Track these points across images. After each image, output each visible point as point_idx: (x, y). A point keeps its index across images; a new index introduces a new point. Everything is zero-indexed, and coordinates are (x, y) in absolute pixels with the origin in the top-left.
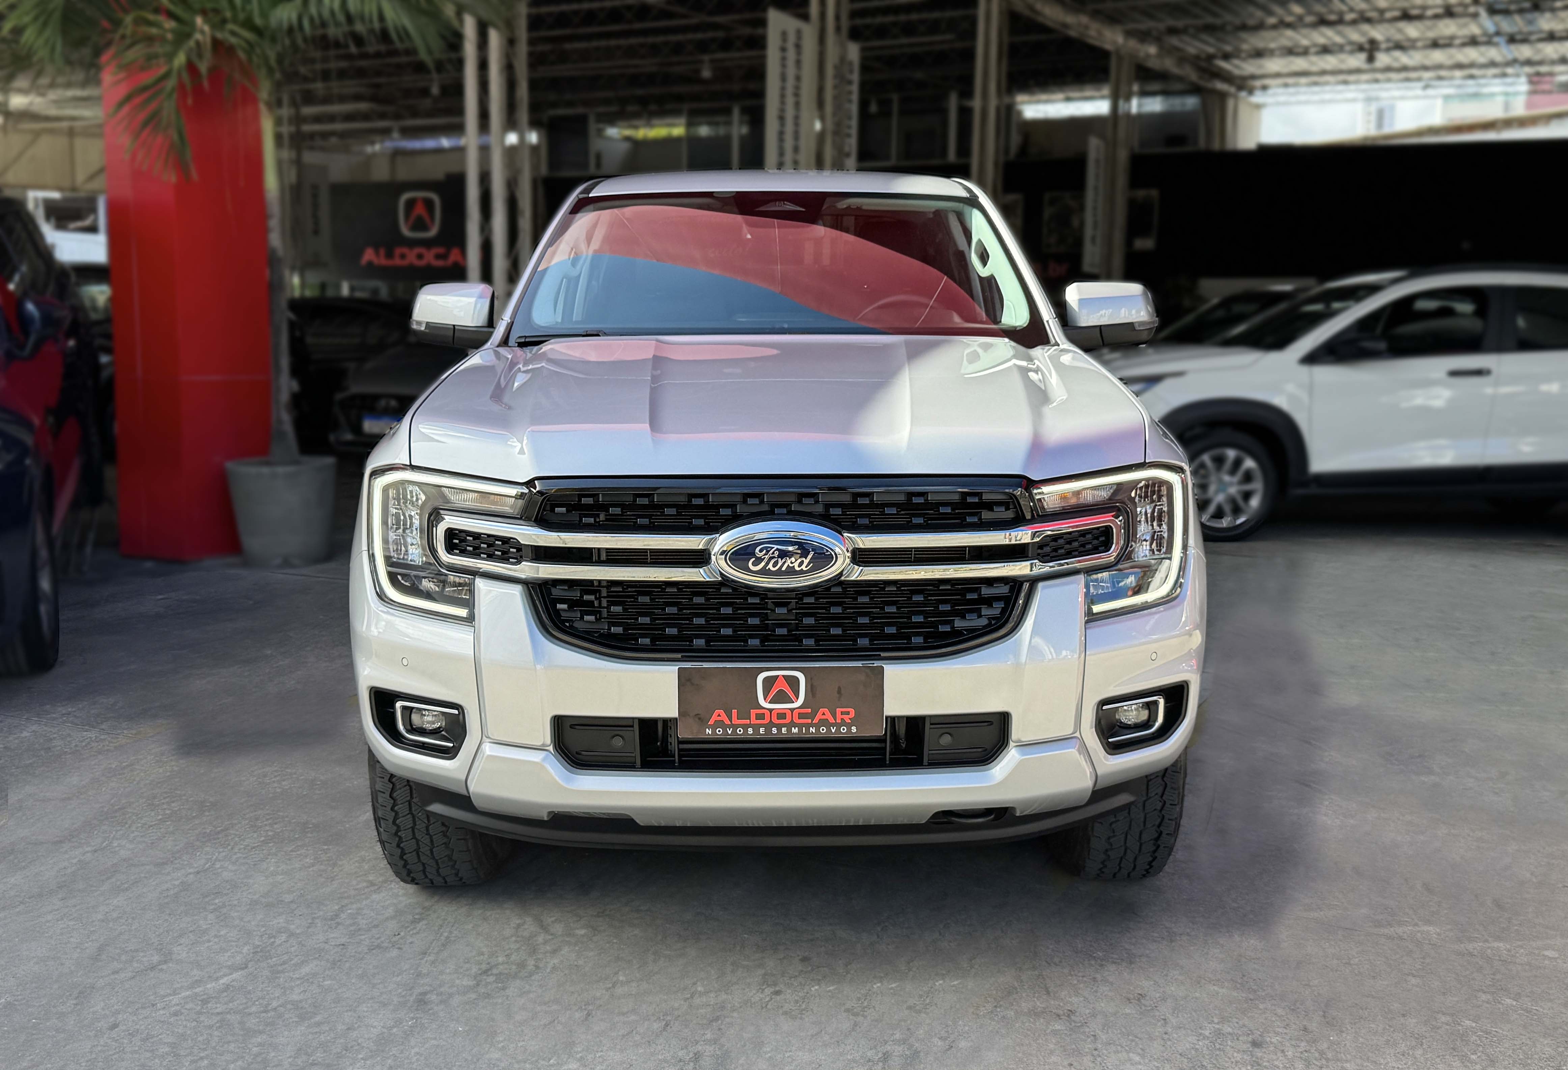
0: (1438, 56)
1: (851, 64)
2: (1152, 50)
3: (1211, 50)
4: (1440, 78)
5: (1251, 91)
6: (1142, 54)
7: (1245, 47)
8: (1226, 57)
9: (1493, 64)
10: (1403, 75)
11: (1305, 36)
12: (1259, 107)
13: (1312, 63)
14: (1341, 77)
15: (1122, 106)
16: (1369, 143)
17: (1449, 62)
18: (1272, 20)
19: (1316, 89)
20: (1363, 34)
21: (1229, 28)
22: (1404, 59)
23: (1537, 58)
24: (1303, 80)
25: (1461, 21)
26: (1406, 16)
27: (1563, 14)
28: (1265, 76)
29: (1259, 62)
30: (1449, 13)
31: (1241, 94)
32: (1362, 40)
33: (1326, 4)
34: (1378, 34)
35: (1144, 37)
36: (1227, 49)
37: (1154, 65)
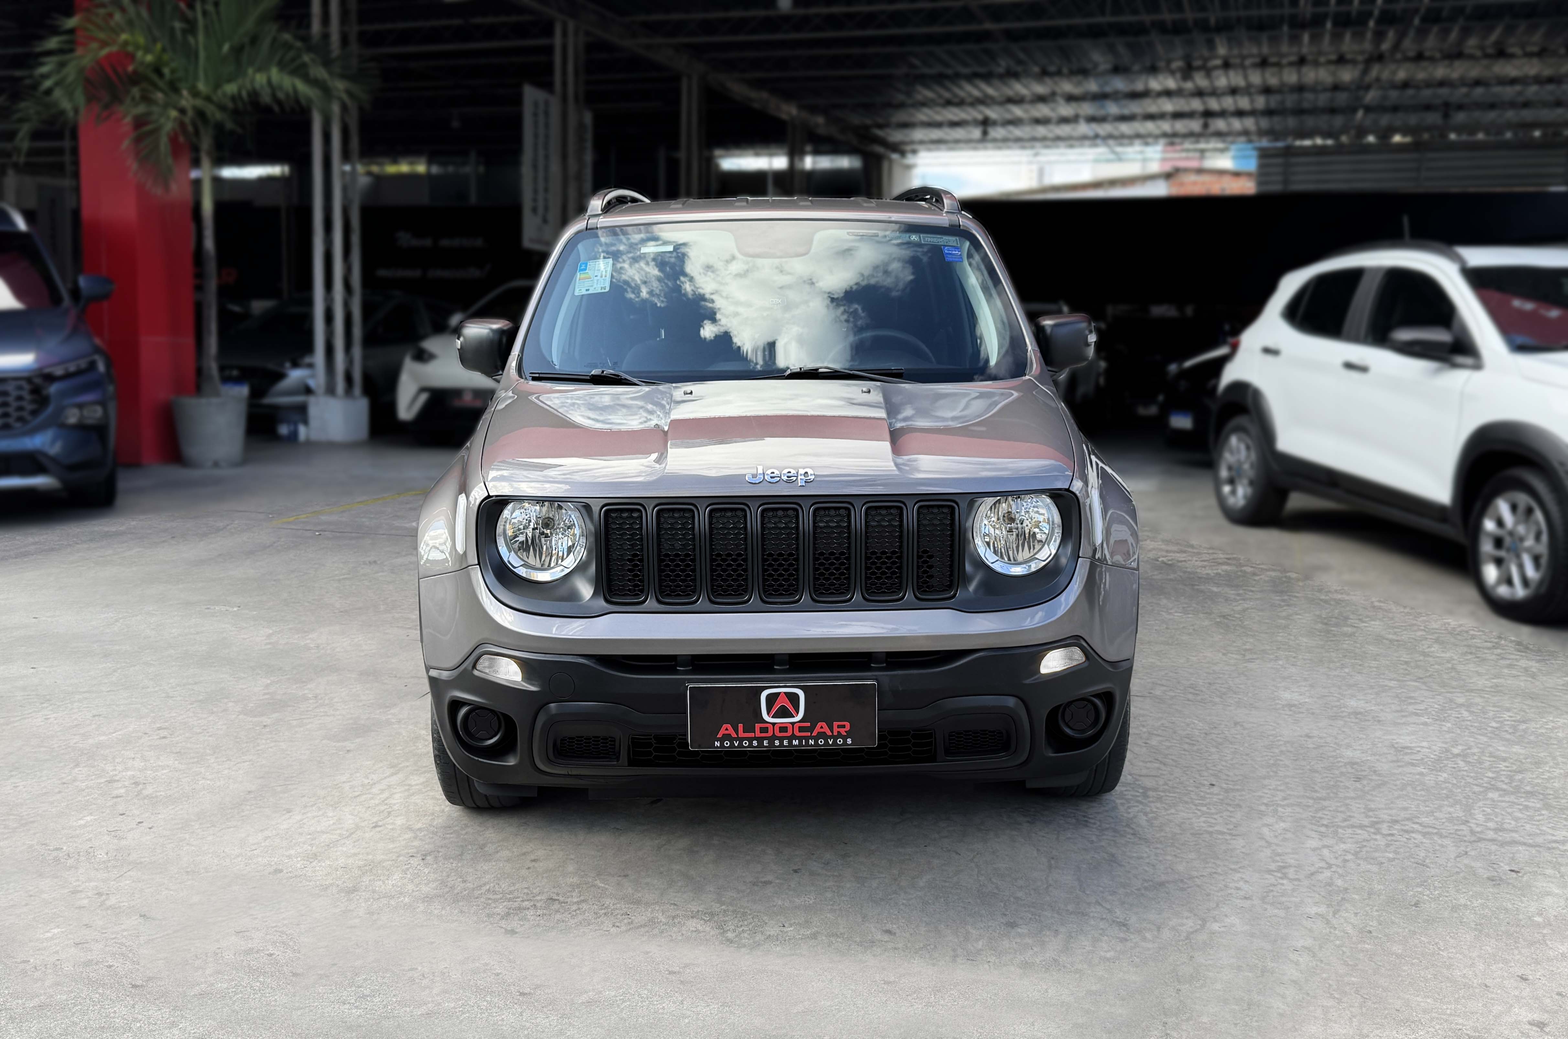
0: (1041, 131)
2: (820, 120)
3: (868, 122)
4: (1047, 147)
5: (903, 153)
6: (813, 124)
7: (893, 120)
8: (881, 126)
9: (1084, 138)
10: (1019, 144)
11: (938, 113)
12: (909, 167)
13: (947, 134)
14: (973, 145)
15: (798, 165)
16: (1004, 198)
17: (1050, 135)
18: (909, 101)
20: (981, 112)
21: (879, 105)
22: (1017, 132)
23: (1116, 133)
24: (943, 146)
25: (1052, 105)
26: (1011, 100)
27: (1124, 102)
28: (912, 142)
29: (906, 131)
30: (1041, 99)
31: (895, 156)
32: (980, 117)
33: (948, 89)
34: (992, 113)
35: (813, 109)
36: (880, 121)
37: (822, 131)
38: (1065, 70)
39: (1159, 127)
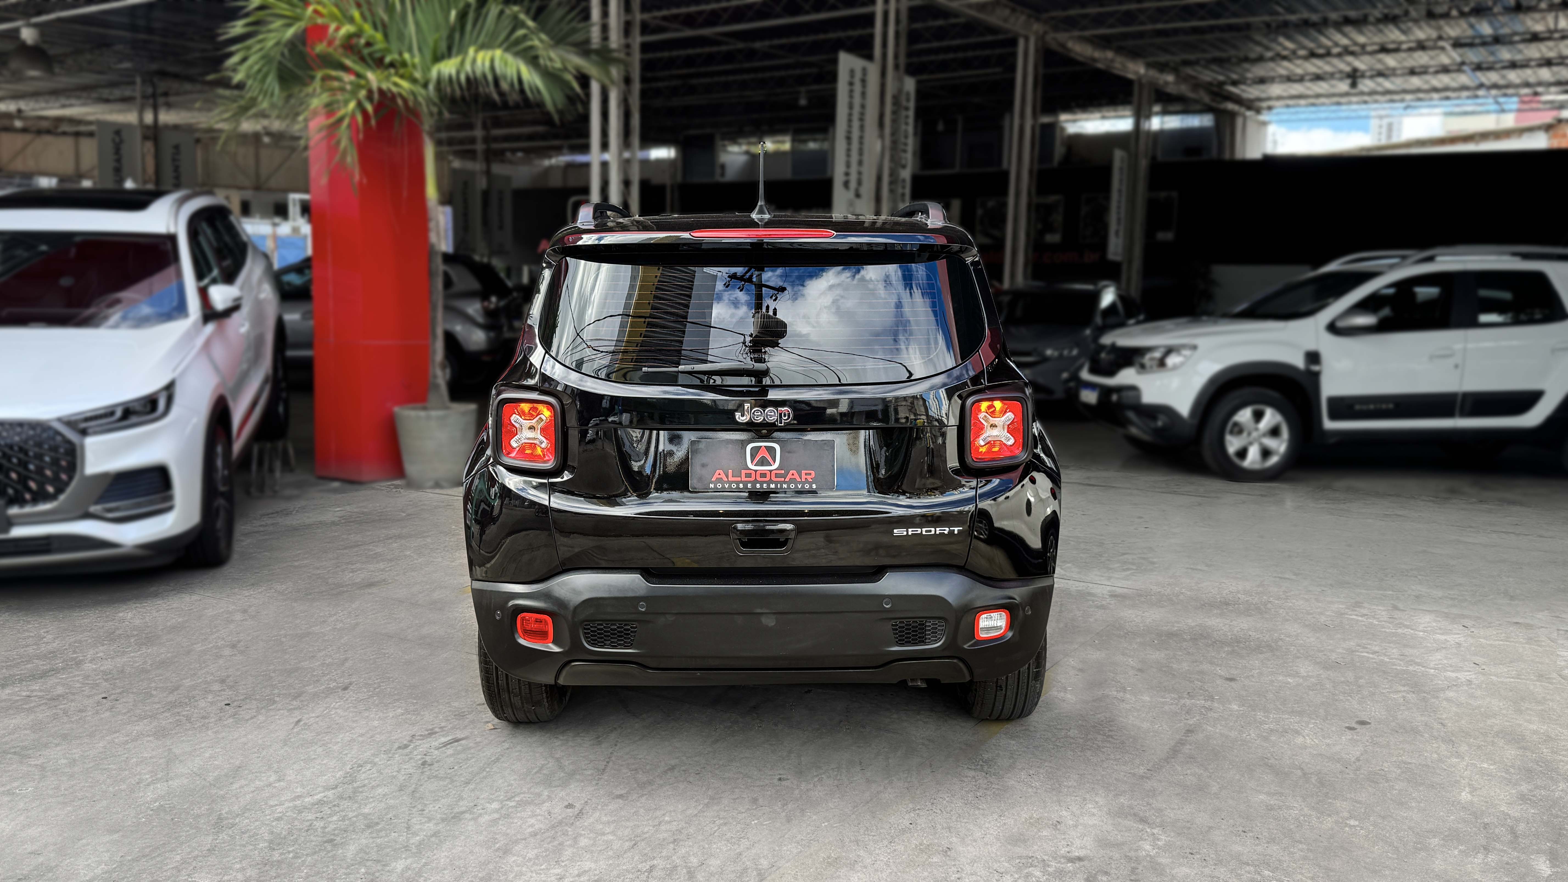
0: (1416, 82)
1: (908, 94)
2: (1170, 78)
3: (1221, 78)
4: (1420, 100)
5: (1258, 111)
6: (1161, 82)
7: (1249, 75)
8: (1235, 83)
9: (1464, 88)
10: (1388, 97)
11: (1299, 67)
12: (1264, 124)
13: (1308, 88)
15: (1144, 126)
16: (1364, 153)
17: (1426, 87)
18: (1269, 54)
19: (1313, 109)
20: (1349, 64)
21: (1234, 60)
22: (1387, 84)
23: (1502, 82)
24: (1302, 102)
25: (1432, 53)
26: (1384, 49)
27: (1521, 46)
28: (1269, 99)
29: (1262, 87)
30: (1421, 46)
31: (1249, 113)
32: (1348, 69)
33: (1314, 40)
34: (1360, 64)
35: (1162, 67)
36: (1235, 77)
37: (1172, 89)
38: (1454, 13)
39: (1554, 74)
